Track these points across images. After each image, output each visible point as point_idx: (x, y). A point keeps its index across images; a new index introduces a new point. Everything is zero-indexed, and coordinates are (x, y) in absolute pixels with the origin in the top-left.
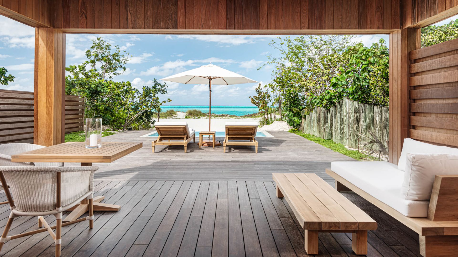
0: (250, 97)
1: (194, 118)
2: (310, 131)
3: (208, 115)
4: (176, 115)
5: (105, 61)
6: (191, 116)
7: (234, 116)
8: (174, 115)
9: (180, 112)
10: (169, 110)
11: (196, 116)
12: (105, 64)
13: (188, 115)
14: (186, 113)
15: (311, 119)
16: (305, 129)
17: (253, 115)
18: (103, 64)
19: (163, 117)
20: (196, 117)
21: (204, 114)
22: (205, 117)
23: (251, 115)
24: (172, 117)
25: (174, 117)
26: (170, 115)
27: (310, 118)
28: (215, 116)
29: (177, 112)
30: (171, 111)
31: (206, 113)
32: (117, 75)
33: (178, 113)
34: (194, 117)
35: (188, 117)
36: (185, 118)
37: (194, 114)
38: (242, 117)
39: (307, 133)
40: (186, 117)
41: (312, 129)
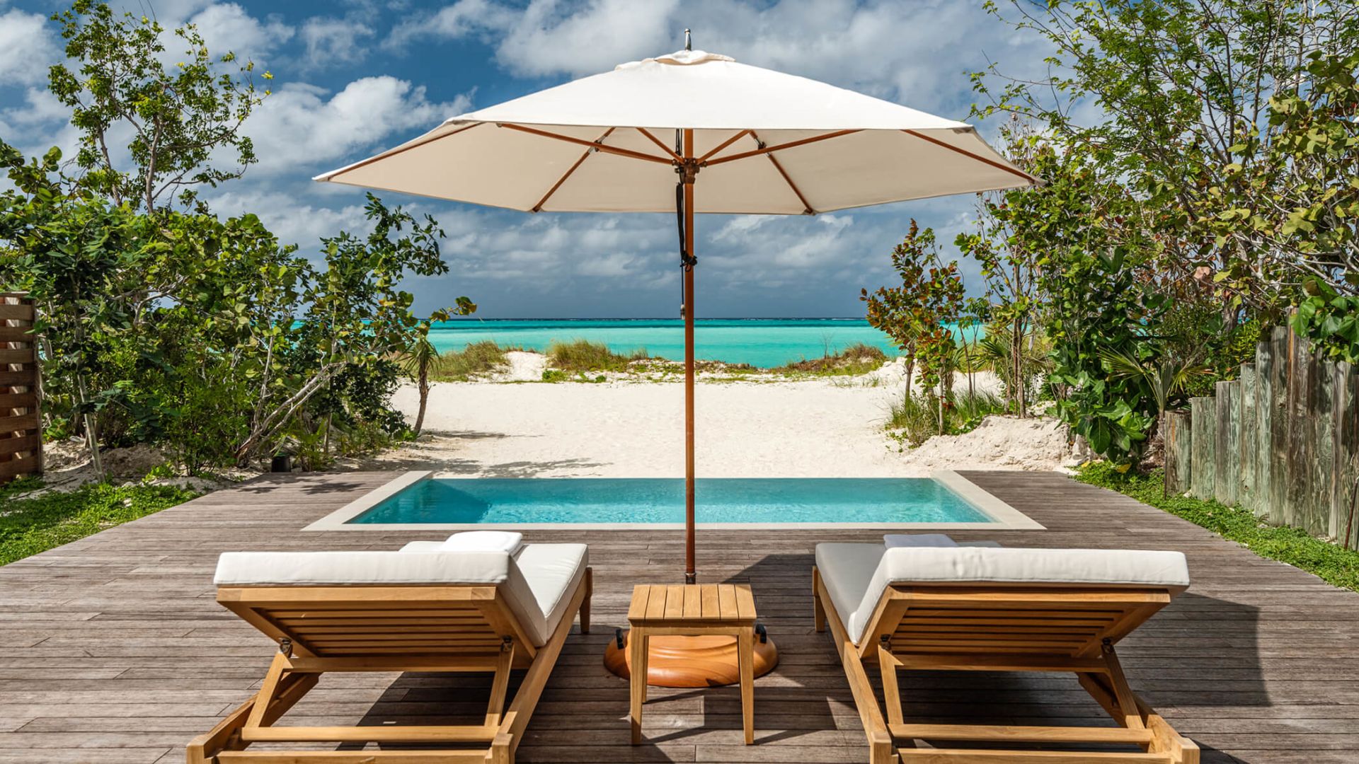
0: (864, 292)
1: (578, 377)
2: (1220, 484)
3: (634, 363)
4: (504, 367)
5: (149, 114)
6: (568, 369)
7: (746, 368)
8: (498, 367)
9: (522, 350)
10: (474, 343)
11: (588, 370)
12: (151, 126)
13: (553, 366)
14: (547, 355)
15: (1225, 418)
16: (1182, 472)
17: (822, 362)
18: (142, 126)
19: (447, 376)
20: (587, 374)
21: (620, 358)
22: (625, 375)
23: (811, 362)
24: (487, 374)
25: (495, 375)
26: (482, 364)
27: (1214, 417)
28: (665, 368)
29: (509, 350)
30: (485, 345)
31: (629, 357)
32: (215, 180)
33: (513, 356)
34: (582, 375)
35: (556, 374)
36: (541, 378)
37: (579, 358)
38: (775, 371)
39: (1193, 491)
40: (547, 377)
41: (1232, 472)
